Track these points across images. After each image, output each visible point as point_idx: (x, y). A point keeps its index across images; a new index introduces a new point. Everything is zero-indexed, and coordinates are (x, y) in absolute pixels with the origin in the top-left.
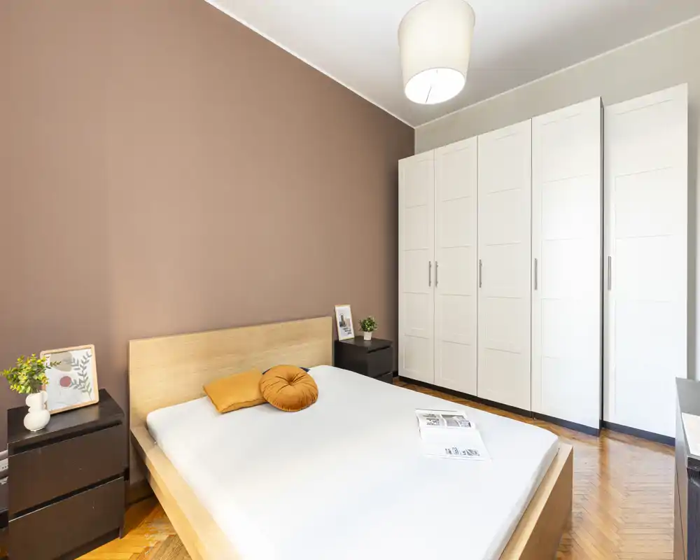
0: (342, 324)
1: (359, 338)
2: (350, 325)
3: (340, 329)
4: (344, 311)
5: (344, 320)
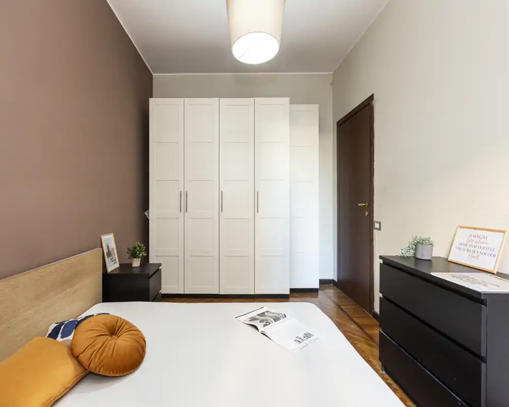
0: (109, 254)
1: (125, 266)
2: (114, 254)
3: (107, 260)
4: (109, 240)
5: (110, 250)
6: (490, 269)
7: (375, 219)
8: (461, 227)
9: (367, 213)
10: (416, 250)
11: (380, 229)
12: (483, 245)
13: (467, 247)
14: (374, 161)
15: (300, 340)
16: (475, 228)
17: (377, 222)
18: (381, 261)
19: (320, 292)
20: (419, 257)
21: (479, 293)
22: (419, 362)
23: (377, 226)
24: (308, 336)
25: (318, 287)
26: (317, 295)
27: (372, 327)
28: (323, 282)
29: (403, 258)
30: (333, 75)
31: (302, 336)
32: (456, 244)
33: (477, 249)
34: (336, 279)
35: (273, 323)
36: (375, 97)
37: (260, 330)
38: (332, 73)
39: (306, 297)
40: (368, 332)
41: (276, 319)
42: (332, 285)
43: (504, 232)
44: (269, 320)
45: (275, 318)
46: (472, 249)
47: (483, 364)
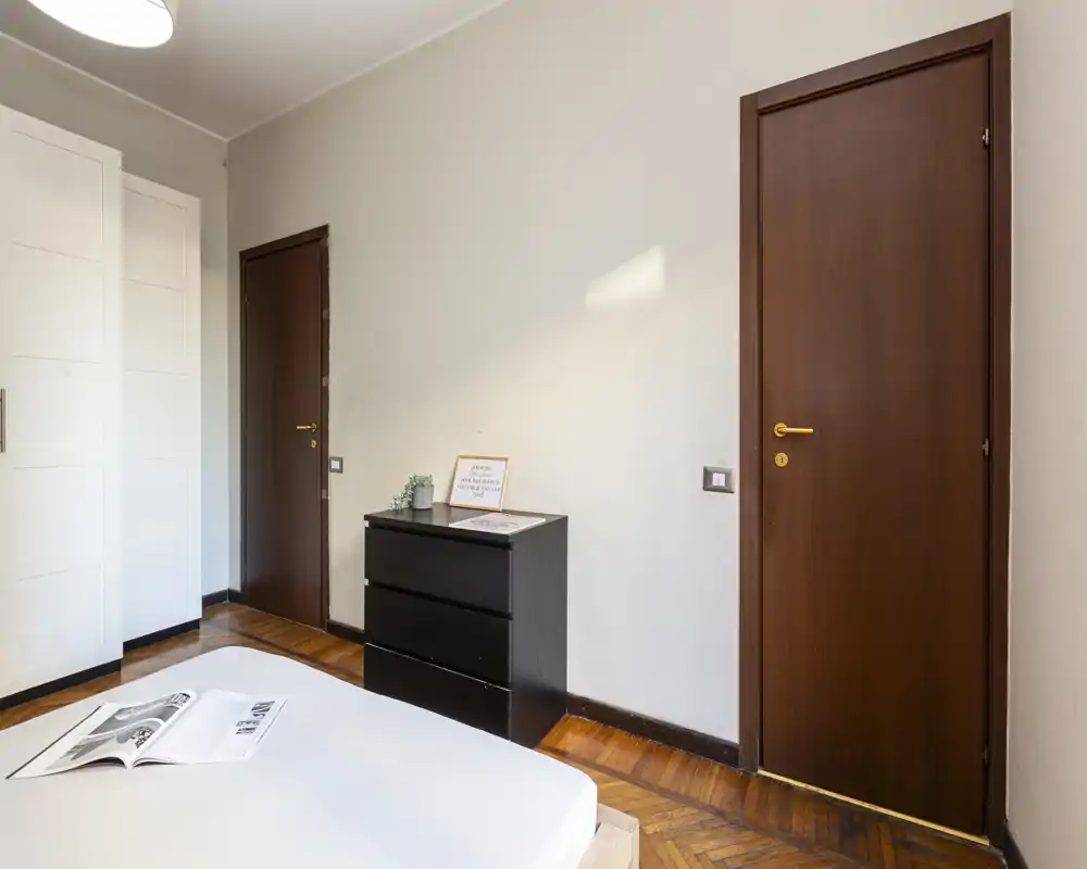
6: (494, 506)
7: (332, 452)
8: (462, 457)
9: (314, 444)
10: (413, 496)
11: (341, 471)
12: (487, 478)
13: (472, 484)
14: (328, 348)
15: (249, 726)
16: (477, 458)
17: (336, 459)
18: (367, 524)
19: (203, 626)
20: (418, 505)
21: (506, 536)
22: (432, 662)
23: (335, 465)
24: (261, 709)
25: (200, 616)
26: (198, 634)
27: (325, 651)
28: (210, 602)
29: (396, 512)
30: (229, 144)
31: (249, 716)
32: (457, 482)
33: (480, 485)
34: (237, 588)
35: (159, 725)
36: (332, 231)
37: (129, 759)
38: (226, 140)
39: (170, 648)
40: (327, 661)
41: (165, 713)
42: (228, 601)
43: (506, 459)
44: (146, 725)
45: (159, 713)
46: (476, 485)
47: (510, 622)
